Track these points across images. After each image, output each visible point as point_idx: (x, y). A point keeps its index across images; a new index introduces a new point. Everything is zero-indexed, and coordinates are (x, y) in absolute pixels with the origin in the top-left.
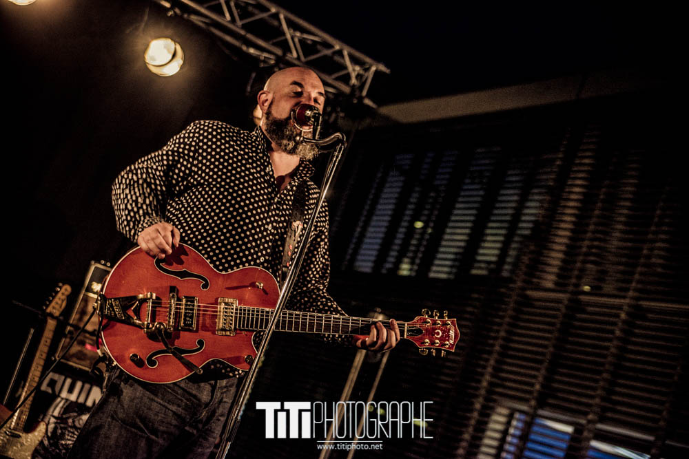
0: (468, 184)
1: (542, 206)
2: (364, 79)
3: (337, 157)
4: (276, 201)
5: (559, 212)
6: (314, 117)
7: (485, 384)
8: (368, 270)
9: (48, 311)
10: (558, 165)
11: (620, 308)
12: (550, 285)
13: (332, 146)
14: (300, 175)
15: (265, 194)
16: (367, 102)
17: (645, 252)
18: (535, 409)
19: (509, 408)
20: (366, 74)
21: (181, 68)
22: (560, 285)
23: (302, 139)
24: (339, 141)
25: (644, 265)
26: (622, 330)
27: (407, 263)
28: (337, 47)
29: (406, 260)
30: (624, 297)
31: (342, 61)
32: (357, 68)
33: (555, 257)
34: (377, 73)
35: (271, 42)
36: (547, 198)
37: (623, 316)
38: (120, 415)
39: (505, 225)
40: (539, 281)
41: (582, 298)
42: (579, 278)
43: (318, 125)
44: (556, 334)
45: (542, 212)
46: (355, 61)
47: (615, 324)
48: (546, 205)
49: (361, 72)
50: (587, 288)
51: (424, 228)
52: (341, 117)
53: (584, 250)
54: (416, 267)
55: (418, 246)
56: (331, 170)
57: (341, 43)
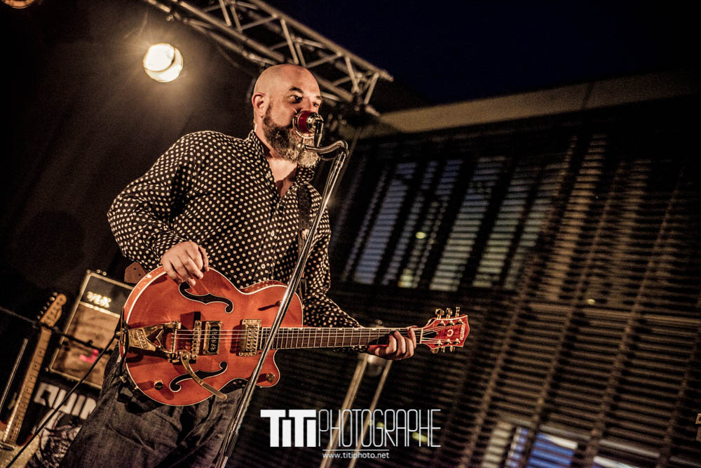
0: (471, 194)
1: (546, 218)
2: (366, 87)
3: (339, 166)
4: (278, 207)
5: (564, 223)
6: (316, 124)
7: (487, 398)
8: (369, 282)
9: (43, 320)
10: (563, 176)
11: (624, 322)
12: (554, 298)
13: (334, 154)
14: (300, 179)
15: (267, 200)
16: (370, 110)
17: (651, 265)
18: (538, 424)
19: (512, 423)
20: (369, 82)
21: (181, 74)
22: (565, 298)
23: (303, 146)
24: (341, 149)
25: (649, 279)
26: (627, 345)
27: (409, 275)
28: (339, 54)
29: (408, 271)
30: (629, 311)
31: (344, 68)
32: (360, 75)
33: (559, 268)
34: (380, 81)
35: (272, 49)
36: (552, 209)
37: (628, 330)
38: (115, 425)
39: (509, 236)
40: (542, 294)
41: (586, 311)
42: (584, 291)
43: (319, 132)
44: (560, 348)
45: (547, 223)
46: (357, 68)
47: (619, 338)
48: (550, 216)
49: (364, 80)
50: (591, 301)
51: (427, 239)
52: (343, 125)
53: (589, 262)
54: (418, 279)
55: (420, 257)
56: (333, 178)
57: (343, 50)
